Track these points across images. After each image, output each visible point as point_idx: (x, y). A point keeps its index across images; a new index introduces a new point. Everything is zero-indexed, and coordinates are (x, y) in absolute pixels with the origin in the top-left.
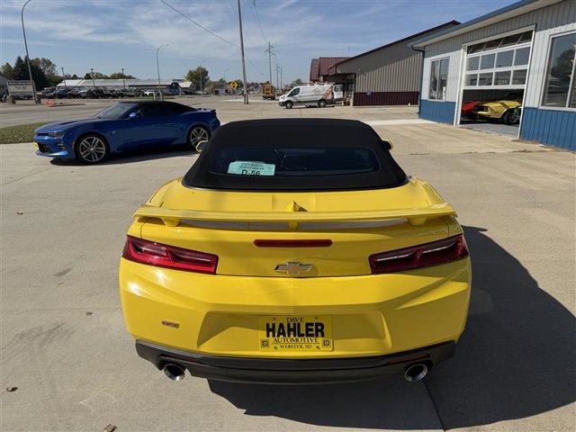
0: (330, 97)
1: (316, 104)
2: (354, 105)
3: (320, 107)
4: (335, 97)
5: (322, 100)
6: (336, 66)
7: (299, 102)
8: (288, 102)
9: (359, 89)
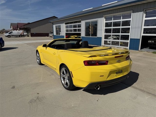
0: (23, 34)
1: (19, 36)
2: (31, 36)
3: (20, 37)
4: (25, 34)
5: (20, 35)
6: (24, 25)
7: (13, 36)
8: (9, 35)
9: (32, 32)
